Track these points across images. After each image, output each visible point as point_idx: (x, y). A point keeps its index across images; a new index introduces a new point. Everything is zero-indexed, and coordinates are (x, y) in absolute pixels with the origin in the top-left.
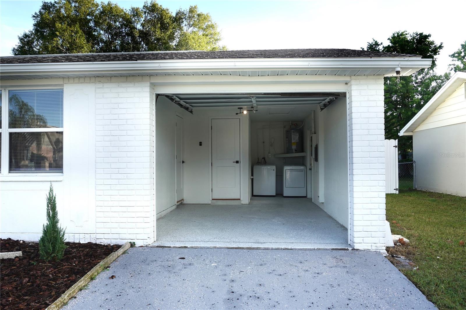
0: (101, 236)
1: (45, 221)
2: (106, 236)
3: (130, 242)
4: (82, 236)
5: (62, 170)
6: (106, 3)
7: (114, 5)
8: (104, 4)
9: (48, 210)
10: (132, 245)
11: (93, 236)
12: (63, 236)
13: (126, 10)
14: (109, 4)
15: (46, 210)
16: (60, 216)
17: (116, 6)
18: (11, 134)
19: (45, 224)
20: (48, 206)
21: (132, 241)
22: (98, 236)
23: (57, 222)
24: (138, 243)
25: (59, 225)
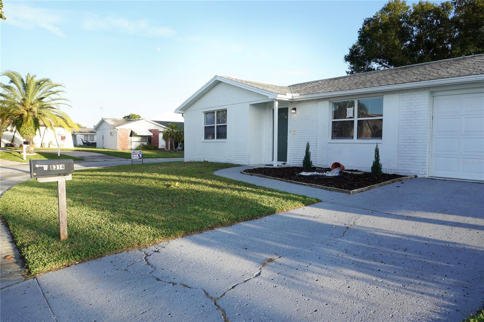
0: (400, 171)
1: (373, 159)
2: (402, 171)
3: (415, 175)
4: (390, 171)
5: (382, 138)
6: (417, 4)
7: (425, 3)
8: (415, 5)
9: (375, 154)
10: (416, 177)
11: (396, 171)
12: (381, 167)
13: (437, 4)
14: (420, 3)
15: (374, 155)
16: (380, 158)
17: (427, 4)
18: (358, 121)
19: (374, 161)
20: (375, 153)
21: (416, 175)
22: (398, 171)
23: (379, 160)
24: (419, 176)
25: (380, 162)
